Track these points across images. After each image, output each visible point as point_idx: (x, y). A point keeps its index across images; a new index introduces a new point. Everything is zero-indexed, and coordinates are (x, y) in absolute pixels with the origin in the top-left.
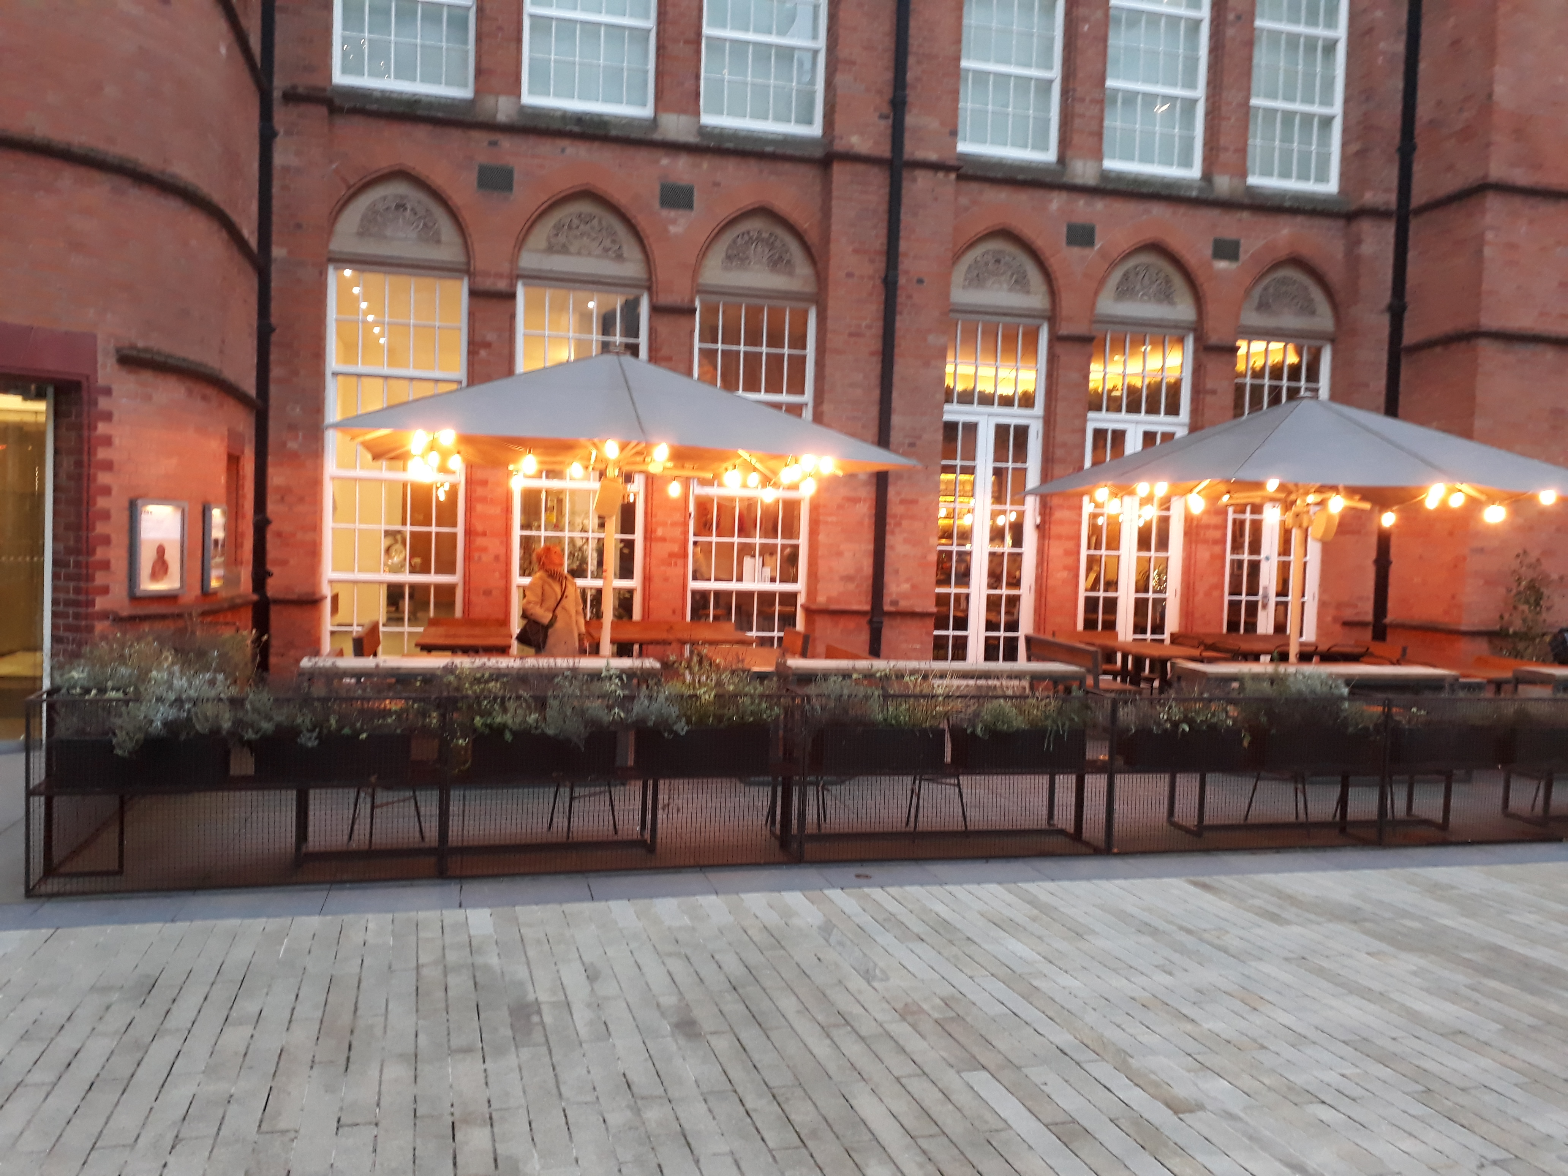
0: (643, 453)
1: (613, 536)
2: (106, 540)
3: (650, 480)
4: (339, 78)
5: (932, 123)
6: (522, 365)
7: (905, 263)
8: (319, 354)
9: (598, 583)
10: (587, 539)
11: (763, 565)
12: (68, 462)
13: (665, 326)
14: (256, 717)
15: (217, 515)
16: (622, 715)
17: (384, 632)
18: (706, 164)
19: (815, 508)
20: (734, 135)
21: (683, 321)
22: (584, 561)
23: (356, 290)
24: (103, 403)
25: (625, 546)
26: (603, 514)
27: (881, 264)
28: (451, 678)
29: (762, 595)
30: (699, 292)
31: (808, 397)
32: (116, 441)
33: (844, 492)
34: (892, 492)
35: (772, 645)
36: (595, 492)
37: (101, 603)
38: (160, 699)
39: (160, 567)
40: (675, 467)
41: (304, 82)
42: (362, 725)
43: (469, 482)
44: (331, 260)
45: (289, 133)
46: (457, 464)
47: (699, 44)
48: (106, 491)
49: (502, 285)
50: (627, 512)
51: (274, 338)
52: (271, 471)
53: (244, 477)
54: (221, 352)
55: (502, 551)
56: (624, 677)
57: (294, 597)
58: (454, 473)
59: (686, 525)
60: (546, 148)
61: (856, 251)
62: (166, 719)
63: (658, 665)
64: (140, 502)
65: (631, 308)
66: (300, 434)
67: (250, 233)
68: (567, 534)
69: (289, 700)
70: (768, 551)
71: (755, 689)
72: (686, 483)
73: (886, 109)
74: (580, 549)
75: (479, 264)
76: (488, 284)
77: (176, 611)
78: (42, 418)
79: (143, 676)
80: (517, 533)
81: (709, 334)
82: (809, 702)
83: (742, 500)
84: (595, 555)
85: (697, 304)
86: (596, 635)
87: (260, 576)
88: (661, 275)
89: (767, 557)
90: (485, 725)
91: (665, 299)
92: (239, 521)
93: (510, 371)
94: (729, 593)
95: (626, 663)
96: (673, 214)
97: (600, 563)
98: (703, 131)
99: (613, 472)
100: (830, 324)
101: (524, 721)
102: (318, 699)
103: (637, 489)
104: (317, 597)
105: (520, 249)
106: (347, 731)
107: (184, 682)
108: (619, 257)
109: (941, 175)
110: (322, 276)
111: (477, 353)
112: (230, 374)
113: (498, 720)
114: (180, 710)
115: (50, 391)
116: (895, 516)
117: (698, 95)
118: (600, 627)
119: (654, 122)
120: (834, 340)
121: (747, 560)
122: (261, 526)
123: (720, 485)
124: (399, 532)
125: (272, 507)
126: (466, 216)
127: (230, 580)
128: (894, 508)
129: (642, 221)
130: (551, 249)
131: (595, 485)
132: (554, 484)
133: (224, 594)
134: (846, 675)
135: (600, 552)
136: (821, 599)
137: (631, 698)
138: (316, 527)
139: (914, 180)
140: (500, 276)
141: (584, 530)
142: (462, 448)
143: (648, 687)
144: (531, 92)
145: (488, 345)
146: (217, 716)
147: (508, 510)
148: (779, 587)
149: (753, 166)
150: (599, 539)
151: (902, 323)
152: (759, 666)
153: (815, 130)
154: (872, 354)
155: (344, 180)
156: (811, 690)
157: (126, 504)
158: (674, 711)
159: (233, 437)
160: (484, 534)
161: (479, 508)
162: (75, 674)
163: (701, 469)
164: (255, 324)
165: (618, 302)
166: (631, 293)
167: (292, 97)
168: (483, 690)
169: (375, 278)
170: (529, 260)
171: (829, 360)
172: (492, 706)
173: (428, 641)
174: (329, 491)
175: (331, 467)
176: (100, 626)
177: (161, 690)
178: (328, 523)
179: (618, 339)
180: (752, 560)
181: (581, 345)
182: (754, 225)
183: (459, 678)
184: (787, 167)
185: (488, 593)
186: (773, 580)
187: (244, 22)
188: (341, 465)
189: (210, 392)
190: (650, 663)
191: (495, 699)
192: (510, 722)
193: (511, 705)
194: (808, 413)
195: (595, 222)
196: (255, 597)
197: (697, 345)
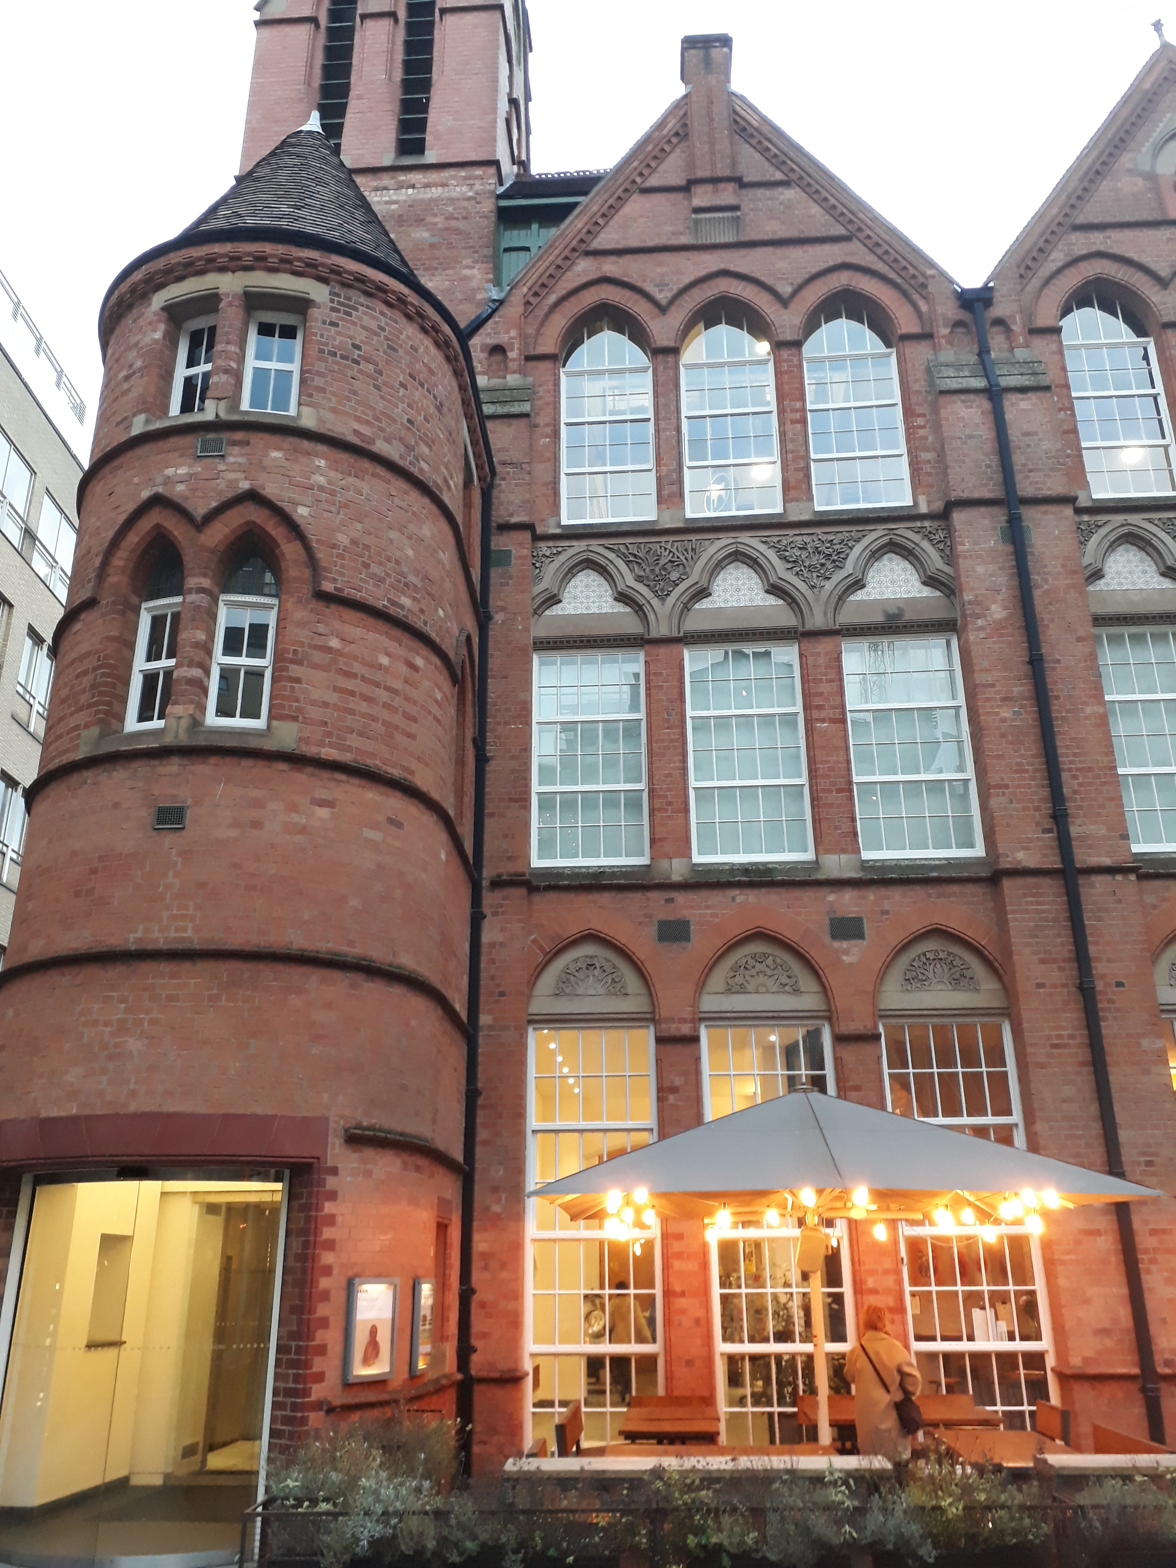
0: (843, 1196)
1: (818, 1290)
2: (324, 1323)
3: (853, 1225)
4: (537, 862)
5: (1098, 829)
6: (710, 1113)
7: (1099, 968)
8: (519, 1115)
9: (808, 1348)
10: (791, 1294)
11: (997, 1319)
12: (296, 1243)
13: (850, 1053)
14: (459, 1534)
15: (426, 1289)
16: (855, 1534)
17: (586, 1413)
18: (871, 895)
19: (1047, 1245)
20: (896, 866)
21: (867, 1049)
22: (789, 1320)
23: (552, 1046)
24: (331, 1182)
25: (833, 1302)
26: (806, 1269)
27: (1071, 969)
28: (659, 1484)
29: (1000, 1356)
30: (881, 1017)
31: (1016, 1117)
32: (339, 1219)
33: (1079, 1224)
34: (1137, 1223)
35: (1023, 1427)
36: (796, 1239)
37: (318, 1392)
38: (367, 1513)
39: (372, 1350)
40: (880, 1209)
41: (506, 869)
42: (568, 1545)
43: (665, 1236)
44: (530, 1022)
45: (495, 914)
46: (651, 1218)
47: (851, 791)
48: (327, 1271)
49: (685, 1029)
50: (832, 1262)
51: (480, 1101)
52: (476, 1237)
53: (451, 1245)
54: (434, 1121)
55: (701, 1313)
56: (851, 1482)
57: (497, 1375)
58: (648, 1227)
59: (898, 1272)
60: (716, 898)
61: (1042, 961)
62: (372, 1536)
63: (889, 1466)
64: (357, 1280)
65: (813, 1038)
66: (503, 1196)
67: (461, 1008)
68: (769, 1290)
69: (493, 1513)
70: (998, 1299)
71: (1014, 1499)
72: (892, 1224)
73: (1048, 823)
74: (785, 1307)
75: (664, 1012)
76: (673, 1029)
77: (384, 1397)
78: (278, 1197)
79: (352, 1483)
80: (716, 1291)
81: (898, 1058)
82: (1083, 1513)
83: (960, 1239)
84: (802, 1314)
85: (881, 1030)
86: (812, 1417)
87: (465, 1351)
88: (840, 1003)
89: (999, 1307)
90: (699, 1545)
91: (847, 1027)
92: (446, 1293)
93: (698, 1119)
94: (960, 1356)
95: (851, 1462)
96: (845, 945)
97: (808, 1323)
98: (865, 865)
99: (812, 1220)
100: (1028, 1037)
101: (742, 1542)
102: (524, 1512)
103: (838, 1235)
104: (518, 1374)
105: (700, 994)
106: (552, 1552)
107: (391, 1492)
108: (796, 991)
109: (1119, 877)
110: (523, 1037)
111: (666, 1099)
112: (441, 1145)
113: (714, 1540)
114: (385, 1527)
115: (287, 1173)
116: (1146, 1251)
117: (855, 834)
118: (815, 1405)
119: (816, 864)
120: (1037, 1053)
121: (976, 1313)
122: (466, 1295)
123: (932, 1224)
124: (598, 1296)
125: (477, 1276)
126: (650, 968)
127: (435, 1358)
128: (1145, 1241)
129: (814, 954)
130: (729, 990)
131: (797, 1232)
132: (752, 1233)
133: (431, 1376)
134: (1125, 1476)
135: (807, 1310)
136: (1075, 1361)
137: (860, 1511)
138: (516, 1295)
139: (1092, 886)
140: (684, 1020)
141: (787, 1285)
142: (656, 1202)
143: (880, 1496)
144: (700, 853)
145: (674, 1090)
146: (422, 1533)
147: (705, 1265)
148: (1018, 1346)
149: (919, 892)
150: (804, 1294)
151: (1109, 1028)
152: (1014, 1461)
153: (979, 851)
154: (1083, 1064)
155: (541, 948)
156: (1083, 1499)
157: (344, 1284)
158: (914, 1529)
159: (443, 1204)
160: (683, 1294)
161: (677, 1265)
162: (290, 1483)
163: (909, 1209)
164: (463, 1089)
165: (799, 1034)
166: (812, 1024)
167: (497, 884)
168: (693, 1501)
169: (568, 1035)
170: (709, 1003)
171: (1035, 1075)
172: (705, 1522)
173: (632, 1427)
174: (530, 1252)
175: (532, 1229)
176: (315, 1418)
177: (368, 1501)
178: (530, 1289)
179: (803, 1072)
180: (983, 1312)
181: (767, 1081)
182: (929, 946)
183: (668, 1485)
184: (955, 888)
185: (690, 1363)
186: (1011, 1337)
187: (459, 830)
188: (541, 1227)
189: (423, 1162)
190: (880, 1463)
191: (709, 1511)
192: (726, 1542)
193: (726, 1520)
194: (1020, 1138)
195: (769, 961)
196: (459, 1376)
197: (886, 1071)
